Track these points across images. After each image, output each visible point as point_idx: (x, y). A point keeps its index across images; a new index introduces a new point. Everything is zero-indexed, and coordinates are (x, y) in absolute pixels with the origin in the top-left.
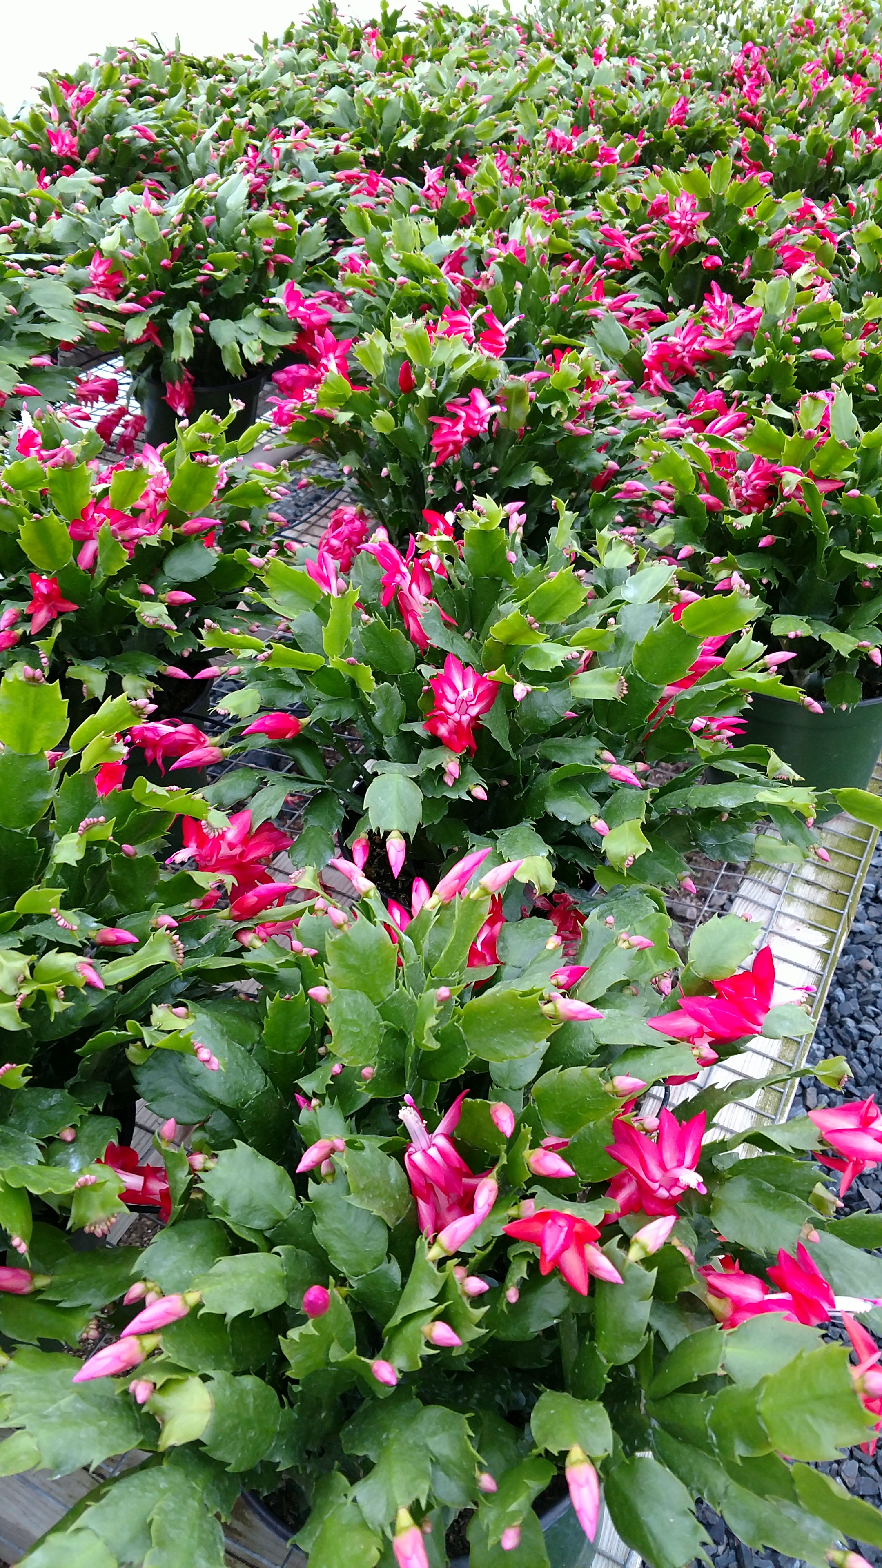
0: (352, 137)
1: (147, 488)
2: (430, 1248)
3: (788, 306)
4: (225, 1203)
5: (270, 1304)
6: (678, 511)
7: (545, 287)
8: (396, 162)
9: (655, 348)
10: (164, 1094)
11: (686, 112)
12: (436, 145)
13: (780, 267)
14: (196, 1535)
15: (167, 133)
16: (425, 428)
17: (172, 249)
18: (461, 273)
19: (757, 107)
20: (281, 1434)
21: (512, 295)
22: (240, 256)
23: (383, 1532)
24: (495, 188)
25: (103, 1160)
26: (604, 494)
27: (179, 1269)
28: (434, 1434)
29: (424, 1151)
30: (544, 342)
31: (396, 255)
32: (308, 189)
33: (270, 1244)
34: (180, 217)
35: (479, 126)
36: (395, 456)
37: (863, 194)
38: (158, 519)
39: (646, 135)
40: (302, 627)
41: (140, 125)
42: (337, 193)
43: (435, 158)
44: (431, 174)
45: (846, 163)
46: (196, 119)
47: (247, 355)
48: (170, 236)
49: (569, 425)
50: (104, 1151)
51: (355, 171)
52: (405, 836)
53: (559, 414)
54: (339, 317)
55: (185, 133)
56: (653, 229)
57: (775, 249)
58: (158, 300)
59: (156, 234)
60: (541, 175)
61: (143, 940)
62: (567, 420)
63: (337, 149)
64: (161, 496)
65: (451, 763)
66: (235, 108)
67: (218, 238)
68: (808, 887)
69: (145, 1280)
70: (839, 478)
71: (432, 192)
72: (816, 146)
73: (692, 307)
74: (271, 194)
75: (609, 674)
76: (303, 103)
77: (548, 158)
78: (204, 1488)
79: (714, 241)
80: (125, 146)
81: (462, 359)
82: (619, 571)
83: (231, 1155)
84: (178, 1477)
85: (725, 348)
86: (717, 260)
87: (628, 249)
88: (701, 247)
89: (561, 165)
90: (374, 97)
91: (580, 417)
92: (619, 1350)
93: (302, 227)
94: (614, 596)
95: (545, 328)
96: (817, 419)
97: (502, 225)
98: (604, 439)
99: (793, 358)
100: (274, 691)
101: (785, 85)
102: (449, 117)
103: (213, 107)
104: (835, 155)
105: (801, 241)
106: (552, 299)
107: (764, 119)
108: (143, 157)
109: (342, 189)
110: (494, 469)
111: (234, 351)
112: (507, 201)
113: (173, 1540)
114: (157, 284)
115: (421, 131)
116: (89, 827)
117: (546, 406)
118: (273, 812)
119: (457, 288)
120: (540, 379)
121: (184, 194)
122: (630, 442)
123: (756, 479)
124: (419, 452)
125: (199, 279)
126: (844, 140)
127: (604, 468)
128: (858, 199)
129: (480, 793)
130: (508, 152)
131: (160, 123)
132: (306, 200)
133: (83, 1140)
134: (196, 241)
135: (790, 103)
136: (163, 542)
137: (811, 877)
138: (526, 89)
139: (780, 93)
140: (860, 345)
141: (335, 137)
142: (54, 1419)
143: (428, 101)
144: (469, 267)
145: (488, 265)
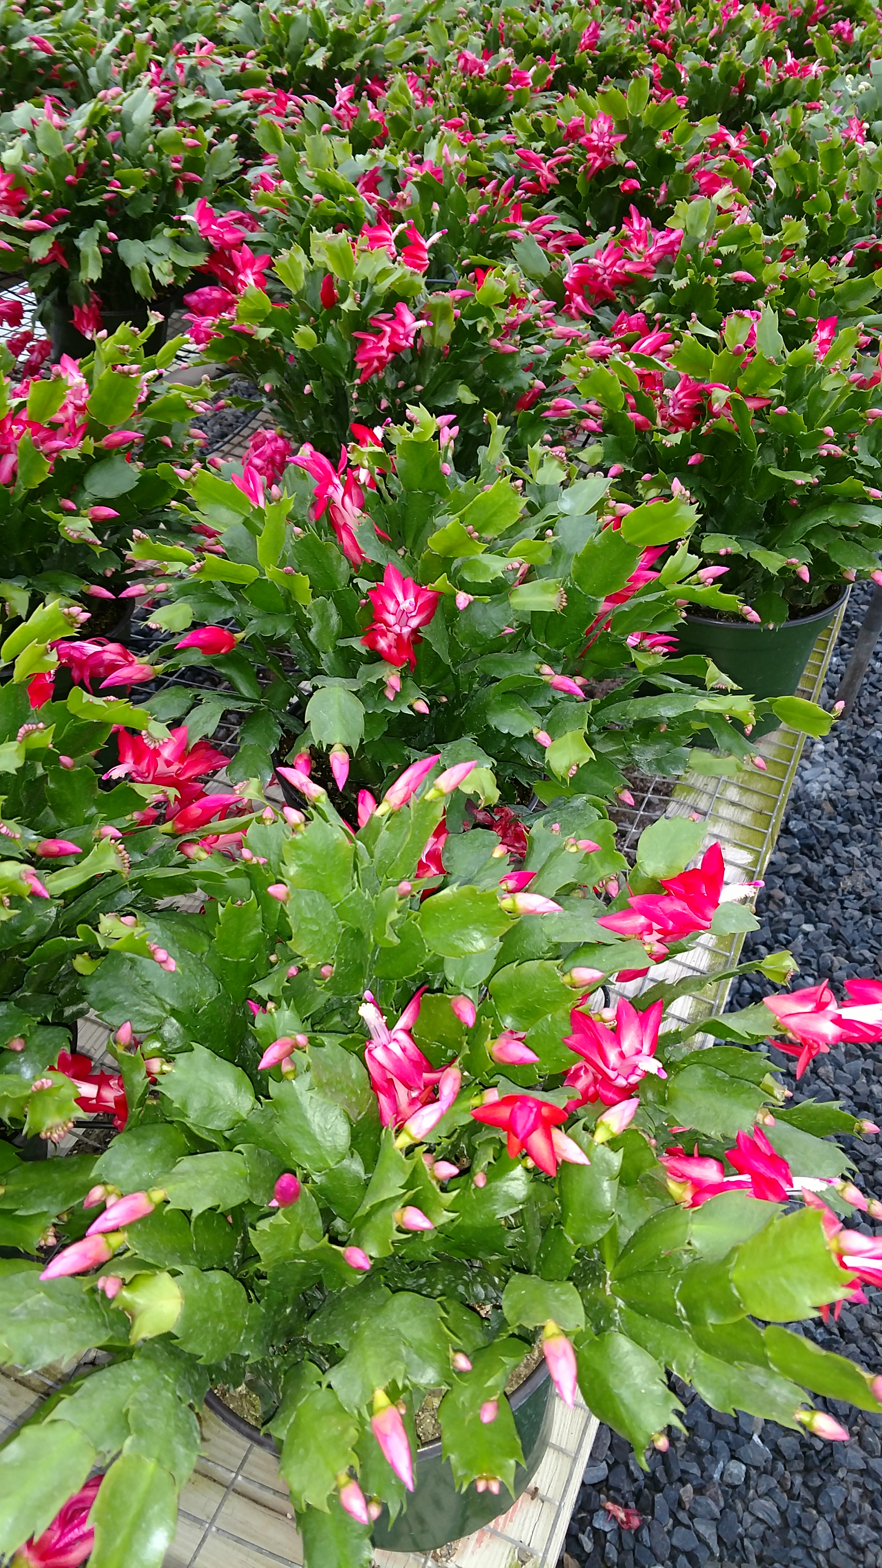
0: (258, 54)
1: (66, 401)
2: (397, 1137)
3: (709, 228)
4: (184, 1104)
5: (234, 1201)
6: (607, 429)
7: (463, 208)
8: (304, 83)
9: (576, 270)
10: (115, 1003)
11: (597, 37)
12: (345, 65)
13: (697, 192)
14: (172, 1423)
15: (66, 45)
16: (349, 344)
17: (77, 164)
18: (377, 193)
19: (668, 34)
20: (249, 1328)
21: (429, 216)
22: (148, 173)
23: (360, 1413)
24: (408, 108)
25: (56, 1067)
26: (532, 412)
27: (138, 1171)
28: (406, 1319)
29: (385, 1046)
30: (464, 262)
31: (311, 173)
32: (215, 106)
33: (230, 1145)
34: (83, 132)
35: (389, 46)
36: (316, 374)
37: (777, 122)
38: (75, 433)
39: (558, 59)
40: (232, 541)
41: (36, 36)
42: (245, 111)
43: (346, 78)
44: (343, 93)
45: (758, 91)
46: (95, 33)
47: (157, 275)
48: (74, 152)
49: (495, 342)
50: (57, 1058)
51: (263, 89)
52: (348, 749)
53: (485, 330)
54: (255, 237)
55: (84, 47)
56: (569, 152)
57: (691, 175)
58: (63, 219)
59: (61, 148)
60: (453, 100)
61: (87, 851)
62: (493, 337)
63: (243, 68)
64: (80, 409)
65: (392, 676)
66: (136, 23)
67: (124, 154)
68: (733, 809)
69: (105, 1184)
70: (766, 395)
71: (343, 112)
72: (729, 73)
73: (613, 228)
74: (177, 111)
75: (549, 586)
76: (206, 18)
77: (459, 80)
78: (176, 1380)
79: (631, 163)
80: (23, 58)
81: (385, 273)
82: (552, 487)
83: (189, 1058)
84: (150, 1370)
85: (644, 271)
86: (636, 183)
87: (545, 172)
88: (618, 170)
89: (474, 88)
90: (280, 14)
91: (504, 336)
92: (587, 1231)
93: (211, 145)
94: (548, 511)
95: (464, 249)
96: (743, 338)
97: (416, 146)
98: (529, 359)
99: (715, 280)
100: (206, 606)
101: (695, 13)
102: (358, 35)
103: (111, 21)
104: (748, 82)
105: (718, 165)
106: (471, 219)
107: (675, 46)
108: (40, 71)
109: (250, 108)
110: (419, 388)
111: (143, 271)
112: (421, 121)
113: (150, 1428)
114: (62, 202)
115: (329, 50)
116: (28, 733)
117: (471, 322)
118: (210, 729)
119: (373, 207)
120: (464, 297)
121: (87, 108)
122: (557, 359)
123: (684, 397)
124: (343, 370)
125: (106, 196)
126: (756, 68)
127: (531, 387)
128: (771, 127)
129: (422, 707)
130: (419, 74)
131: (58, 35)
132: (212, 119)
133: (34, 1049)
134: (101, 158)
135: (701, 31)
136: (84, 456)
137: (736, 799)
138: (435, 10)
139: (690, 20)
140: (780, 268)
141: (239, 55)
142: (21, 1317)
143: (335, 20)
144: (385, 187)
145: (404, 186)
